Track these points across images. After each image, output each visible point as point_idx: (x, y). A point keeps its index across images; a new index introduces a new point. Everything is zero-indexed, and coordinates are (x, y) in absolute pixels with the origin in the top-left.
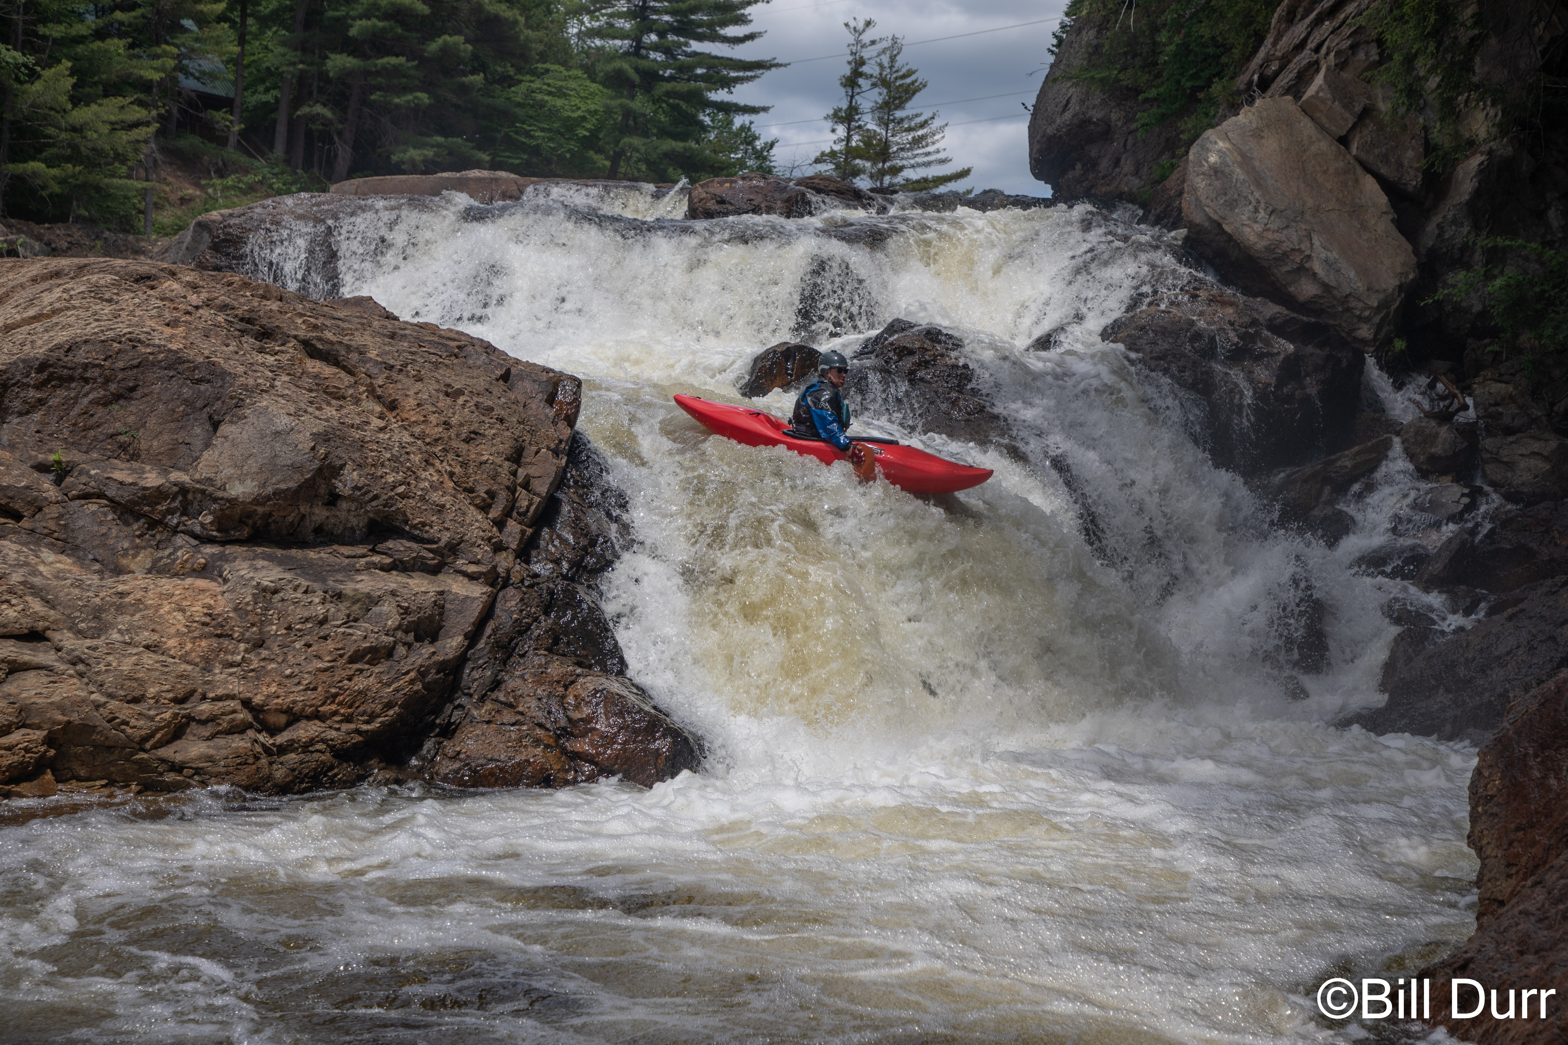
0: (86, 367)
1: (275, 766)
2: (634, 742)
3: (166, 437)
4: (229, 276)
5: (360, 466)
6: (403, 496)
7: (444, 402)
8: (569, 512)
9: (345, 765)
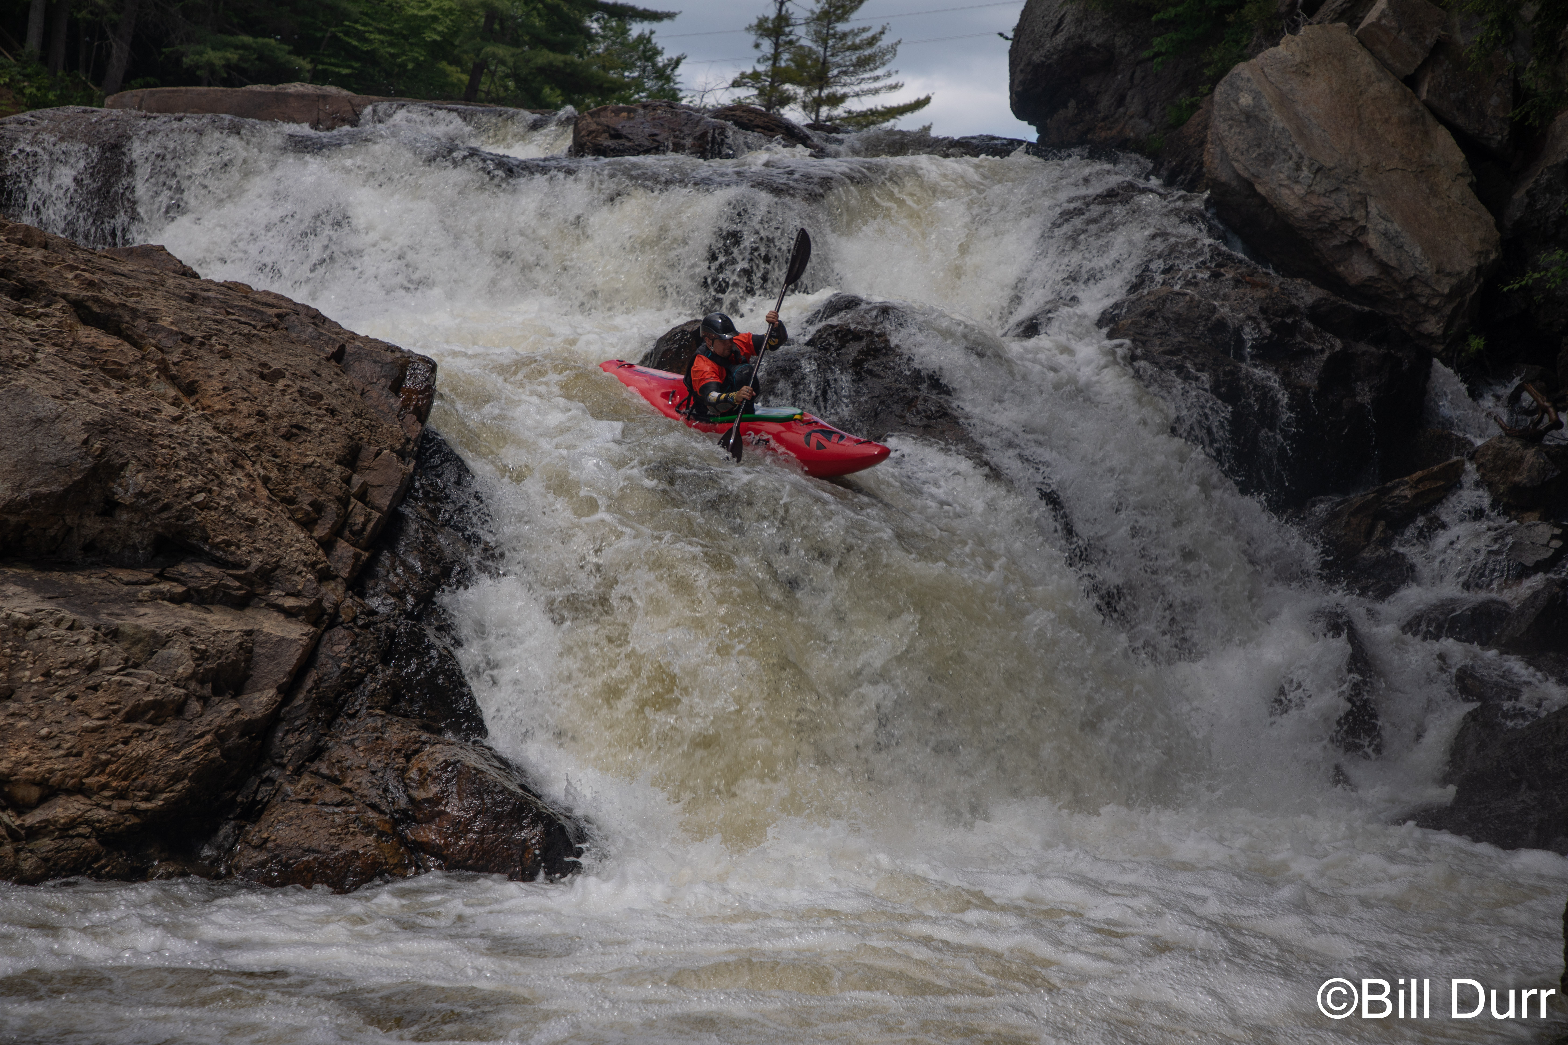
1: (22, 855)
2: (495, 830)
5: (147, 466)
6: (203, 506)
7: (259, 386)
8: (417, 531)
9: (116, 854)
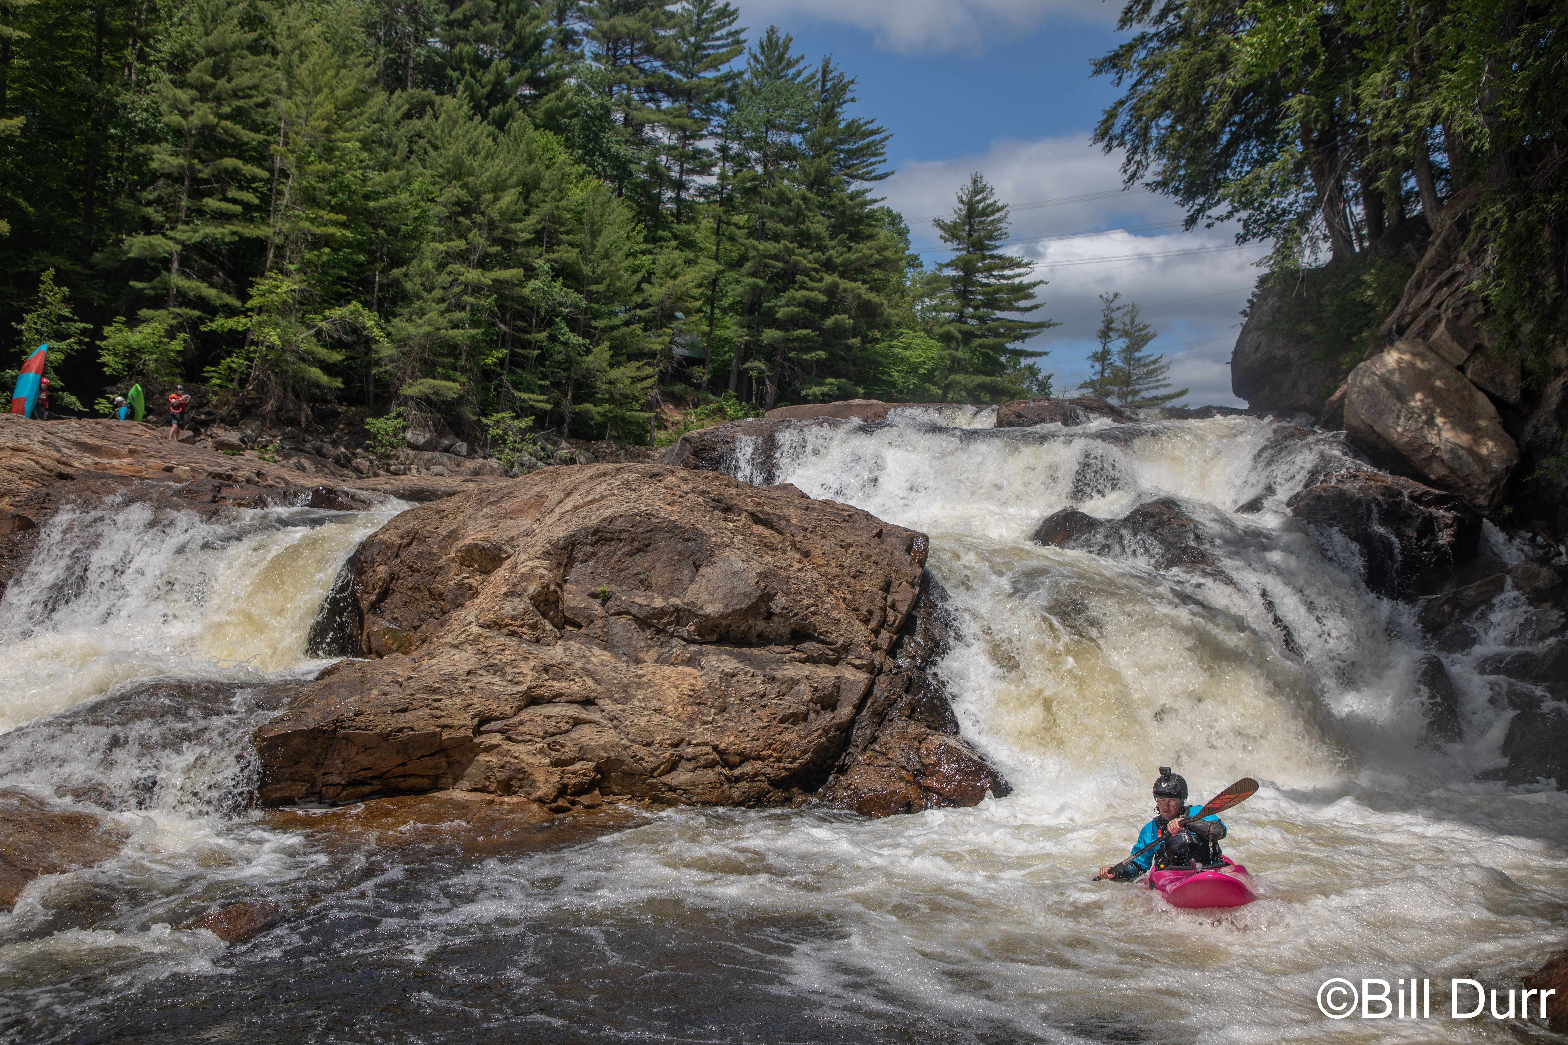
0: (620, 532)
1: (733, 790)
2: (966, 780)
3: (667, 576)
4: (706, 473)
5: (786, 594)
7: (839, 552)
8: (921, 624)
9: (777, 792)
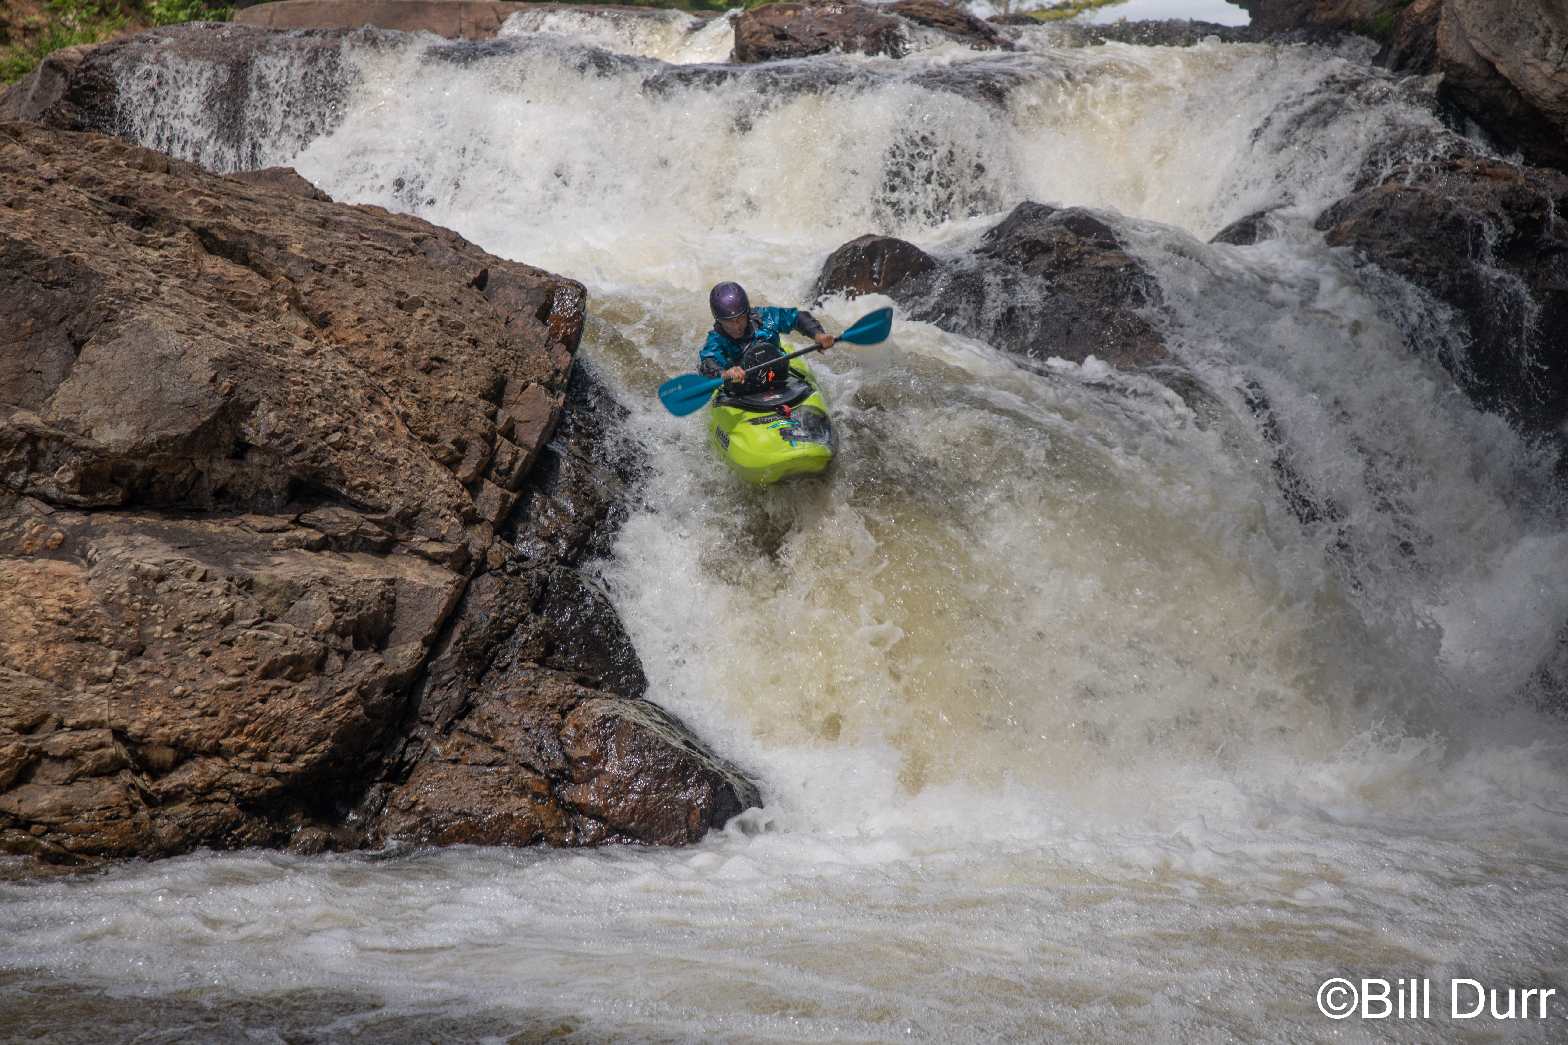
1: (159, 821)
2: (658, 790)
4: (94, 138)
6: (339, 447)
7: (395, 316)
8: (568, 470)
9: (256, 820)
